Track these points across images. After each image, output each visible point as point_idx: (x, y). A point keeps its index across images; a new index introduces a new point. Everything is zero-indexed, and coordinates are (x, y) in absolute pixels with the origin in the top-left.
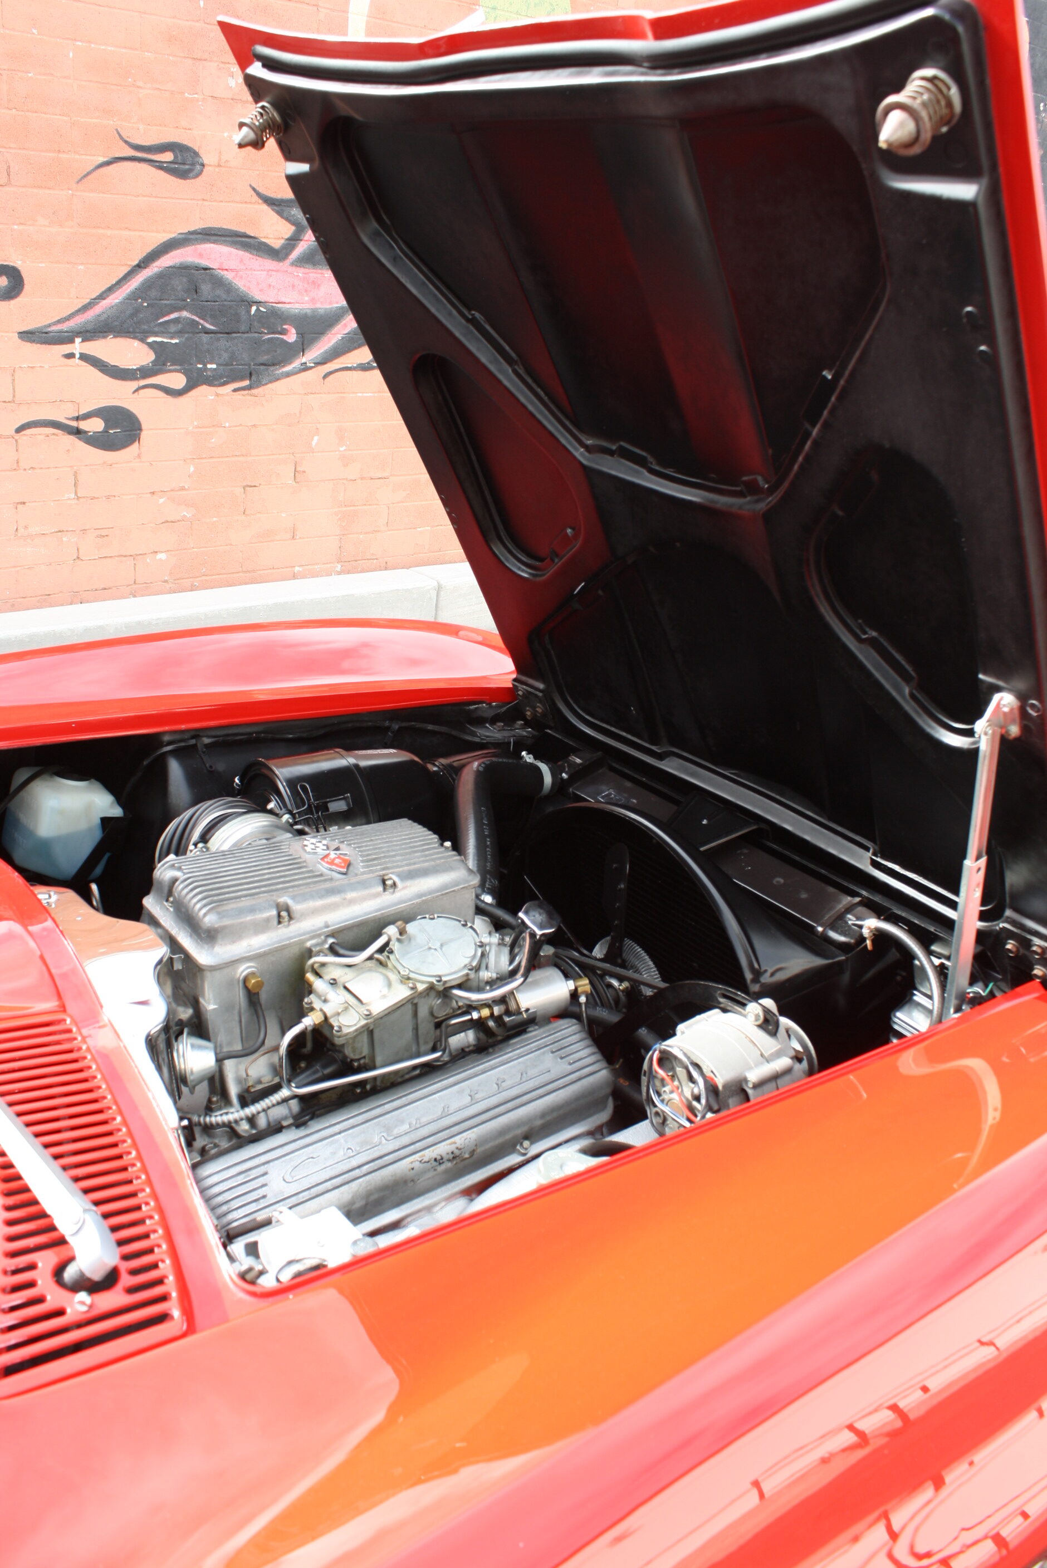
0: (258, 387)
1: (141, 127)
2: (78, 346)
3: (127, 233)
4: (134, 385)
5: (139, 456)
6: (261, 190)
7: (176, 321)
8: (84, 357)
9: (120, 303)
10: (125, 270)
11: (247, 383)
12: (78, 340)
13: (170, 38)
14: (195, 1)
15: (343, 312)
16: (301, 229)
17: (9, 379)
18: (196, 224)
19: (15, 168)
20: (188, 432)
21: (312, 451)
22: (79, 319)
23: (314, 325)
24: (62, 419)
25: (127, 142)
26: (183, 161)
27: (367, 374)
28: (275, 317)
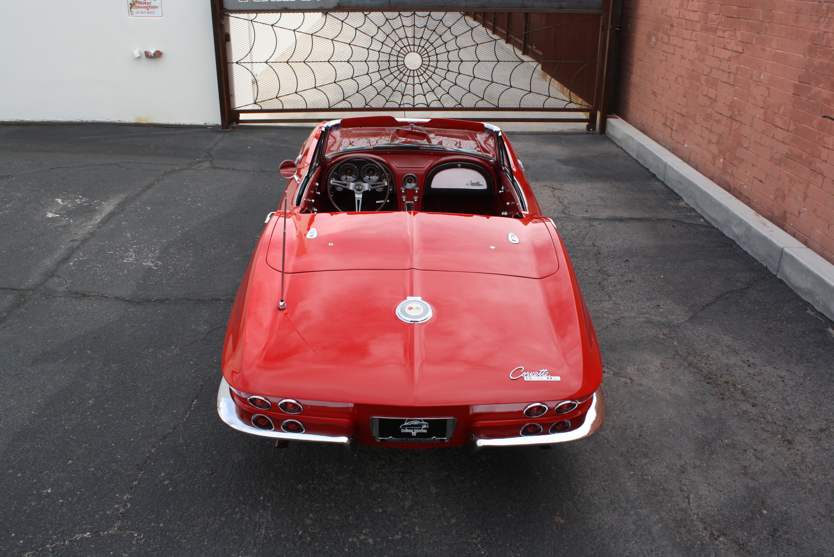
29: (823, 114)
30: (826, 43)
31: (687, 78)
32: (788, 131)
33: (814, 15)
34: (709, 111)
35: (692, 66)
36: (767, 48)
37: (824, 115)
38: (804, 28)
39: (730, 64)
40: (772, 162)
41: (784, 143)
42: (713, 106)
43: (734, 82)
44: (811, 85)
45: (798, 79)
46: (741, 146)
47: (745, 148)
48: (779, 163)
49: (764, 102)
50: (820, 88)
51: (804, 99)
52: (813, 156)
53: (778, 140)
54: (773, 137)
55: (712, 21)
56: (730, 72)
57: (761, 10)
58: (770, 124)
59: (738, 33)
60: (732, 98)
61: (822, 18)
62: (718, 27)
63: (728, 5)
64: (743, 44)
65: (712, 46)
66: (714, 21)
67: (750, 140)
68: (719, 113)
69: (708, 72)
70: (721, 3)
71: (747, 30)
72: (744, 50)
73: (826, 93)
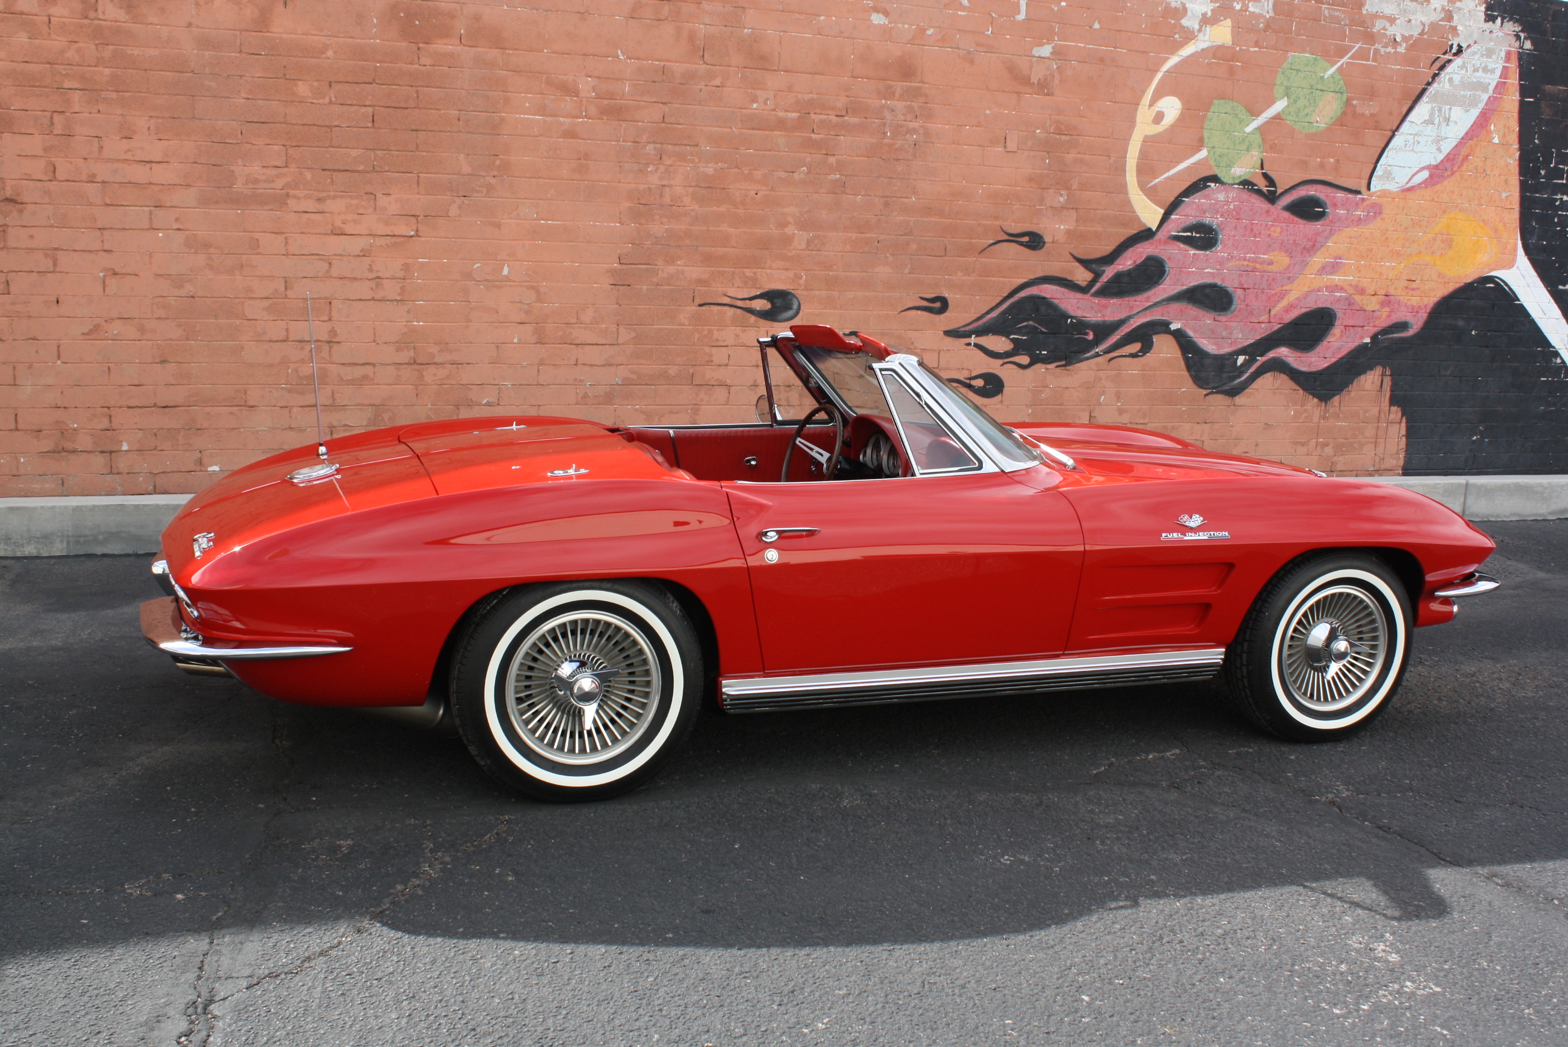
0: (1070, 365)
1: (1013, 224)
2: (973, 339)
3: (1002, 279)
4: (1001, 361)
5: (1001, 402)
6: (1076, 254)
7: (1026, 327)
8: (976, 345)
9: (997, 317)
10: (1000, 299)
11: (1063, 363)
12: (973, 336)
13: (1030, 179)
14: (1044, 160)
15: (1122, 322)
16: (1097, 275)
17: (937, 355)
18: (1039, 274)
19: (949, 247)
20: (1029, 390)
21: (1100, 404)
22: (975, 325)
23: (1104, 330)
24: (962, 379)
25: (1005, 233)
26: (1034, 241)
27: (1136, 360)
28: (1081, 325)
29: (698, 301)
30: (671, 201)
31: (159, 319)
32: (618, 344)
33: (628, 162)
34: (311, 368)
35: (180, 287)
36: (503, 221)
37: (701, 303)
38: (607, 182)
39: (373, 261)
40: (586, 404)
41: (610, 365)
42: (325, 354)
43: (399, 294)
44: (656, 265)
45: (618, 261)
46: (471, 404)
47: (489, 404)
48: (609, 399)
49: (527, 312)
50: (679, 265)
51: (645, 287)
52: (695, 365)
53: (591, 365)
54: (576, 365)
55: (256, 181)
56: (379, 278)
57: (462, 155)
58: (559, 346)
59: (382, 201)
60: (406, 326)
61: (651, 166)
62: (292, 192)
63: (323, 147)
64: (413, 219)
65: (273, 235)
66: (265, 181)
67: (502, 387)
68: (356, 364)
69: (276, 290)
70: (286, 144)
71: (418, 193)
72: (419, 229)
73: (695, 272)
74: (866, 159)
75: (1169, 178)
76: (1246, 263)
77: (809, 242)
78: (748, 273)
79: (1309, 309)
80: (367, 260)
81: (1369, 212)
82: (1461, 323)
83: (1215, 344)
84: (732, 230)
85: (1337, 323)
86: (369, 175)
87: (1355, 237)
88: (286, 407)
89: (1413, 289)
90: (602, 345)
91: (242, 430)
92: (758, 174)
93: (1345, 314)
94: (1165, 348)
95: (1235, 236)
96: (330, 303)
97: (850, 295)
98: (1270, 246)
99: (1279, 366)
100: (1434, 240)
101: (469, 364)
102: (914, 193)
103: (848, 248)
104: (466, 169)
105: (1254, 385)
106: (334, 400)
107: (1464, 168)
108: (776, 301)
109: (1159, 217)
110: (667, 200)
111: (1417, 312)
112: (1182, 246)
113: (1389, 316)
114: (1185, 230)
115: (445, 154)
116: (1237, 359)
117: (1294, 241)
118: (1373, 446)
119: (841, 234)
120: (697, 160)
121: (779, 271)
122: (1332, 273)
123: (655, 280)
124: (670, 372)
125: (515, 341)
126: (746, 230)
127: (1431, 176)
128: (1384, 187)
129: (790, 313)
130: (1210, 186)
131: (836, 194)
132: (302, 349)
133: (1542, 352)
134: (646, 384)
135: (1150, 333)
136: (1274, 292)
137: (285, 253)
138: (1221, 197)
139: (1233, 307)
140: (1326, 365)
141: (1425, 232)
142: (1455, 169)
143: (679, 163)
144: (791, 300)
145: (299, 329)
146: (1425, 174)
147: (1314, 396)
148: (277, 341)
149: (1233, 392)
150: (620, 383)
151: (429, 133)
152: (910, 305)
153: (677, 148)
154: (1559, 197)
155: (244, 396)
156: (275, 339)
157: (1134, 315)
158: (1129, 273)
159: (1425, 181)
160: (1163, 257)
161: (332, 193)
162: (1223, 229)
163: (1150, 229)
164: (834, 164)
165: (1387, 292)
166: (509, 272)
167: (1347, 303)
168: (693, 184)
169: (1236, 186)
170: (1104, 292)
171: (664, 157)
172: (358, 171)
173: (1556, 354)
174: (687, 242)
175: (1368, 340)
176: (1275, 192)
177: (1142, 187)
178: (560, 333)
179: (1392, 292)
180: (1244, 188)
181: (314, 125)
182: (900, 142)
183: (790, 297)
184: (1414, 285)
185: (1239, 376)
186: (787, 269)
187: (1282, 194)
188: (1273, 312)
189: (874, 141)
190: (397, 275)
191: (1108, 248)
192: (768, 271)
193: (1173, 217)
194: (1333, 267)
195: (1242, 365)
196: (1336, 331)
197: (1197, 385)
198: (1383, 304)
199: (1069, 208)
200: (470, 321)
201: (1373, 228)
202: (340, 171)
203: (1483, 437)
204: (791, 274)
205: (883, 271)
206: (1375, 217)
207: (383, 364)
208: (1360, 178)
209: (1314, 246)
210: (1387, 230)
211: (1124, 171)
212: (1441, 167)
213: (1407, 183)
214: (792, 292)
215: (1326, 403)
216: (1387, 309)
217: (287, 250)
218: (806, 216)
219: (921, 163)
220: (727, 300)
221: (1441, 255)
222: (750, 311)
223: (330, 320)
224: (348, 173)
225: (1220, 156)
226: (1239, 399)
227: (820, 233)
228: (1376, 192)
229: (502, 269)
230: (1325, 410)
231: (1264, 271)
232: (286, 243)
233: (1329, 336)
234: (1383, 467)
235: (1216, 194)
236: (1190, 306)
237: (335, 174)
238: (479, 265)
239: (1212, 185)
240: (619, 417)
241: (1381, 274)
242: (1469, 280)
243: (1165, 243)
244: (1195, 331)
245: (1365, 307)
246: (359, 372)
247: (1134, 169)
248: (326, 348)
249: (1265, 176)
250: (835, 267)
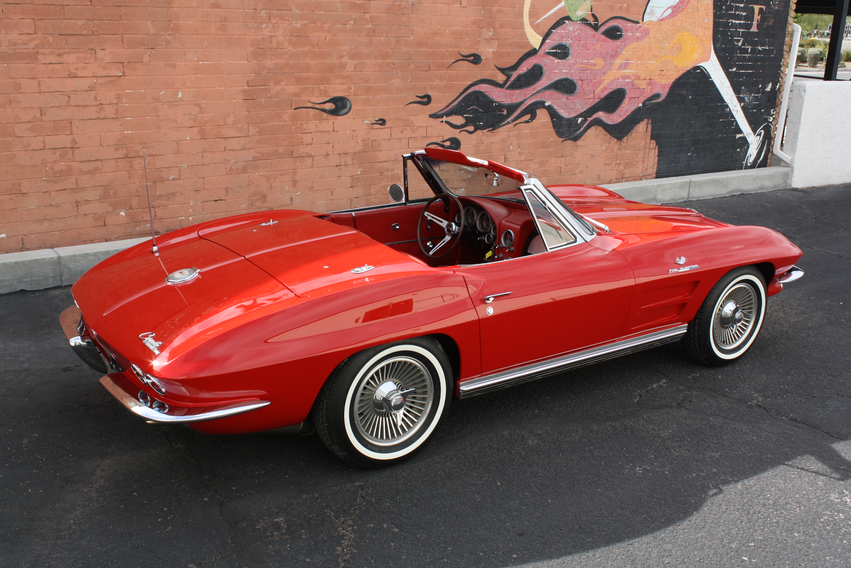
0: (495, 130)
1: (465, 50)
2: (445, 119)
3: (459, 82)
4: (459, 130)
6: (498, 66)
7: (472, 109)
8: (446, 122)
9: (457, 104)
10: (458, 94)
11: (491, 128)
12: (445, 117)
13: (474, 23)
14: (481, 11)
15: (521, 103)
16: (509, 77)
17: (426, 129)
18: (479, 78)
19: (431, 65)
20: (474, 145)
21: (510, 151)
22: (445, 110)
23: (512, 108)
24: (439, 142)
25: (461, 55)
26: (476, 59)
27: (528, 124)
28: (500, 107)
29: (294, 107)
30: (277, 45)
32: (248, 136)
33: (250, 22)
34: (61, 166)
37: (296, 107)
38: (238, 35)
39: (97, 94)
40: (231, 174)
41: (245, 149)
42: (70, 156)
43: (115, 114)
44: (269, 86)
45: (247, 85)
46: (163, 180)
47: (174, 179)
48: (244, 170)
49: (194, 120)
50: (283, 85)
51: (263, 100)
52: (293, 146)
53: (234, 150)
54: (225, 150)
55: (15, 44)
56: (101, 104)
57: (149, 22)
58: (214, 140)
59: (100, 53)
60: (120, 134)
61: (264, 24)
62: (41, 51)
63: (59, 19)
64: (121, 65)
65: (30, 80)
66: (21, 44)
67: (181, 168)
68: (90, 161)
69: (35, 116)
70: (34, 18)
71: (123, 48)
72: (125, 71)
73: (292, 89)
74: (386, 14)
75: (545, 19)
76: (583, 66)
77: (355, 67)
78: (322, 87)
79: (613, 90)
80: (93, 93)
81: (643, 34)
82: (684, 92)
83: (568, 112)
84: (311, 62)
85: (627, 96)
86: (91, 37)
87: (636, 48)
88: (47, 192)
89: (663, 75)
90: (240, 137)
91: (19, 209)
92: (326, 26)
93: (630, 91)
94: (543, 116)
95: (577, 51)
96: (71, 123)
97: (379, 97)
98: (595, 55)
99: (598, 122)
100: (673, 47)
101: (160, 155)
102: (412, 34)
103: (377, 69)
104: (152, 31)
105: (586, 134)
106: (78, 185)
107: (688, 7)
108: (338, 103)
109: (540, 42)
110: (274, 45)
111: (664, 88)
112: (551, 57)
113: (651, 91)
114: (553, 49)
115: (138, 21)
116: (578, 120)
117: (607, 51)
118: (642, 162)
119: (373, 61)
120: (291, 19)
121: (339, 85)
122: (625, 69)
123: (269, 95)
124: (279, 150)
125: (188, 138)
126: (320, 61)
127: (673, 12)
128: (650, 19)
129: (346, 110)
130: (565, 22)
131: (370, 36)
132: (55, 153)
133: (721, 106)
134: (266, 159)
135: (535, 108)
136: (596, 81)
137: (39, 91)
138: (571, 28)
139: (576, 91)
140: (621, 120)
141: (669, 43)
142: (684, 7)
143: (280, 22)
144: (346, 102)
145: (54, 141)
146: (670, 11)
147: (615, 137)
148: (38, 150)
149: (576, 139)
150: (251, 160)
151: (128, 8)
152: (411, 101)
153: (279, 12)
154: (731, 21)
155: (19, 187)
156: (36, 148)
157: (527, 99)
158: (524, 75)
159: (670, 15)
160: (542, 65)
161: (67, 50)
162: (572, 47)
163: (535, 49)
164: (369, 19)
165: (650, 77)
166: (182, 96)
167: (631, 85)
168: (289, 34)
169: (579, 22)
170: (512, 87)
171: (272, 18)
172: (83, 35)
173: (727, 106)
174: (287, 70)
175: (641, 105)
176: (598, 24)
177: (532, 24)
178: (215, 132)
179: (653, 77)
180: (583, 23)
181: (52, 4)
182: (404, 3)
183: (345, 100)
184: (663, 73)
185: (579, 130)
186: (343, 84)
187: (601, 25)
188: (596, 93)
189: (390, 3)
190: (113, 102)
191: (514, 61)
192: (333, 86)
193: (547, 41)
194: (625, 65)
195: (580, 123)
196: (626, 101)
197: (558, 136)
198: (648, 85)
199: (494, 39)
200: (160, 128)
201: (644, 43)
202: (71, 35)
203: (693, 154)
204: (346, 87)
205: (396, 82)
206: (645, 36)
207: (107, 160)
208: (639, 14)
209: (616, 54)
210: (651, 43)
211: (523, 16)
212: (677, 7)
213: (661, 16)
214: (347, 97)
215: (620, 141)
216: (650, 87)
217: (40, 89)
218: (353, 51)
219: (416, 16)
220: (310, 105)
221: (676, 55)
222: (324, 110)
223: (71, 133)
224: (77, 36)
225: (571, 5)
226: (579, 142)
227: (361, 61)
228: (646, 22)
229: (178, 94)
230: (620, 145)
231: (592, 70)
232: (39, 85)
233: (623, 104)
234: (646, 174)
235: (569, 26)
236: (555, 92)
237: (68, 37)
238: (163, 92)
239: (567, 22)
240: (251, 180)
241: (648, 68)
242: (689, 69)
243: (543, 56)
244: (557, 106)
245: (640, 87)
246: (92, 165)
247: (528, 14)
248: (70, 152)
249: (593, 15)
250: (370, 81)
